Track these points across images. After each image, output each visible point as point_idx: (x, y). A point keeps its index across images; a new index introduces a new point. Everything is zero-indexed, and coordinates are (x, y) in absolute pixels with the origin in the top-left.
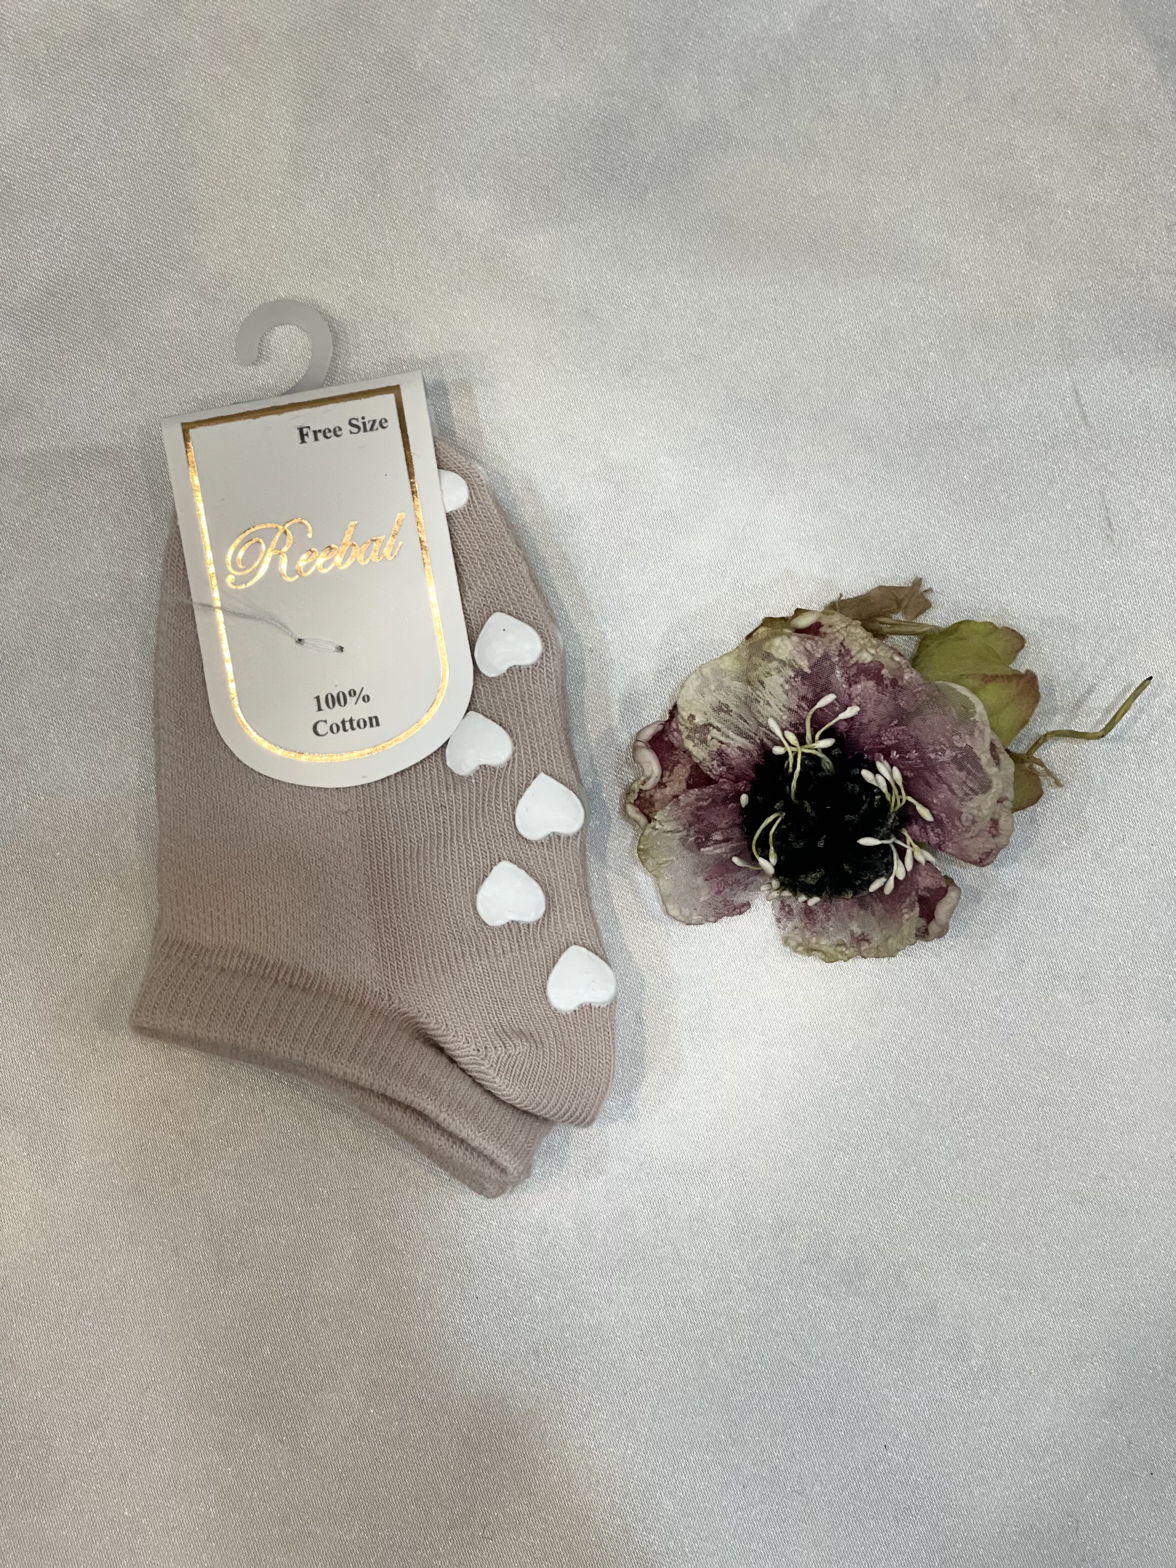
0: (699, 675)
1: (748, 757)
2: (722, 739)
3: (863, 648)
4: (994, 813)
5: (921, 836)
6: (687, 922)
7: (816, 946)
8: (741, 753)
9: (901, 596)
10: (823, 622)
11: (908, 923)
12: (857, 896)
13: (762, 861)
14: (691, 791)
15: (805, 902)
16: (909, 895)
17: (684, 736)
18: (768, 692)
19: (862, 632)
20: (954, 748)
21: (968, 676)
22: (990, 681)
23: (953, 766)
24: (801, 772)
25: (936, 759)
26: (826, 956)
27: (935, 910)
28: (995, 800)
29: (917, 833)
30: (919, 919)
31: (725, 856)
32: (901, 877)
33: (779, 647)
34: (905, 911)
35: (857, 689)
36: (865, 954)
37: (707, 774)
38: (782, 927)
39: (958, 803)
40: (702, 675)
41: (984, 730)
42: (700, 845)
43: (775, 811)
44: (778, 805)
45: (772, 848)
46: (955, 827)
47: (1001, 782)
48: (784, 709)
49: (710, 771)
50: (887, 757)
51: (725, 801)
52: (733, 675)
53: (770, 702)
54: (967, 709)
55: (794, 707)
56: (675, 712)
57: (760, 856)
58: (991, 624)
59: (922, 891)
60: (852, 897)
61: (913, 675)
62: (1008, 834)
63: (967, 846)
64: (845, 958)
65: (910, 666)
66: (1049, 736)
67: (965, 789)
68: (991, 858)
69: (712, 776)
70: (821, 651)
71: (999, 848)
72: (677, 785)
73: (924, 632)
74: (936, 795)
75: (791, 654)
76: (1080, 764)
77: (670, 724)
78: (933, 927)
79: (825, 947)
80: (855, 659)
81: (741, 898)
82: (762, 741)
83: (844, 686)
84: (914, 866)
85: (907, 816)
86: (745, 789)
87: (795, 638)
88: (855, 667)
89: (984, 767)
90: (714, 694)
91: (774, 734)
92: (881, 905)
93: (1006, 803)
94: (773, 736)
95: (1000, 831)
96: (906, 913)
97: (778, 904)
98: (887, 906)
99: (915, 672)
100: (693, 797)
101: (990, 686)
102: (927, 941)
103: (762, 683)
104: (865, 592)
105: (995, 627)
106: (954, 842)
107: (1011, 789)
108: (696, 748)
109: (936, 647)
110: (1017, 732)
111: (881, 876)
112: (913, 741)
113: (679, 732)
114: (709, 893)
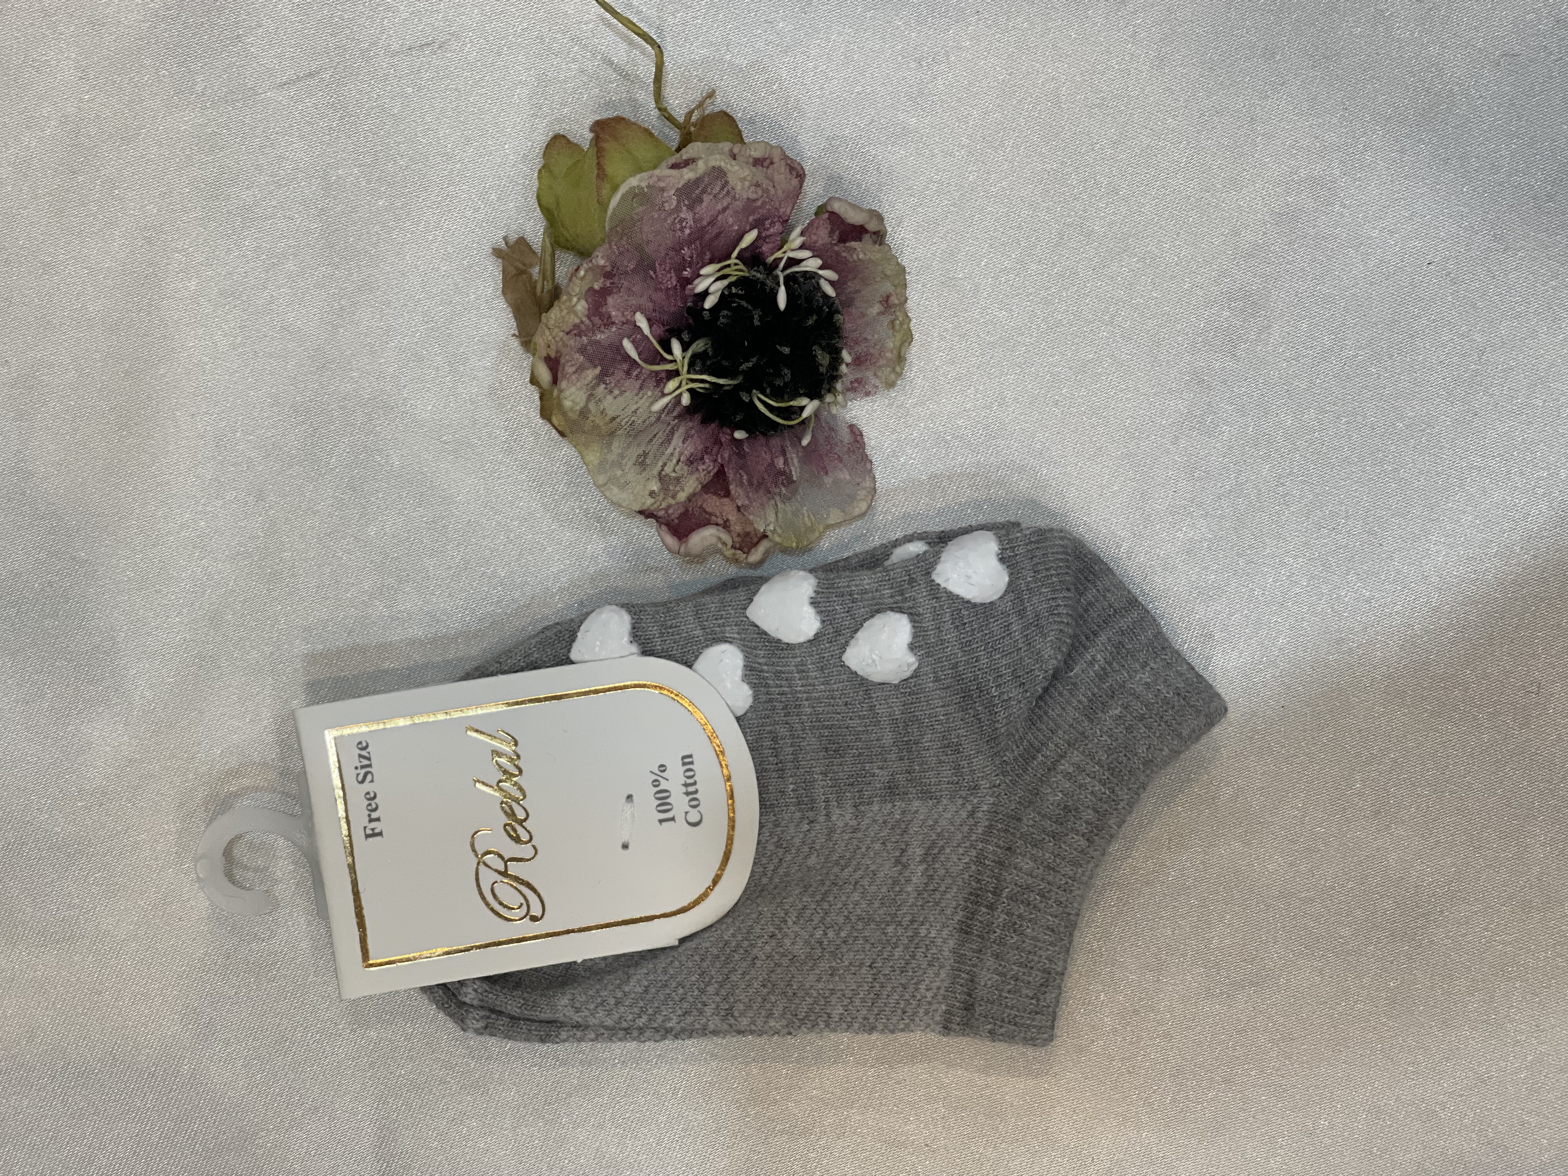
0: (606, 487)
1: (693, 432)
2: (674, 461)
3: (572, 310)
4: (747, 163)
5: (774, 242)
6: (873, 493)
7: (895, 352)
8: (690, 439)
9: (512, 271)
10: (544, 354)
11: (869, 254)
12: (841, 309)
13: (805, 414)
14: (733, 492)
15: (847, 365)
16: (838, 254)
17: (672, 502)
18: (623, 412)
19: (554, 312)
20: (677, 209)
21: (599, 195)
22: (604, 170)
23: (698, 209)
24: (710, 374)
25: (691, 228)
26: (905, 341)
27: (852, 225)
28: (734, 163)
29: (771, 246)
30: (863, 242)
31: (800, 454)
32: (819, 262)
33: (573, 401)
34: (855, 257)
35: (617, 316)
36: (903, 298)
37: (714, 476)
38: (875, 390)
39: (737, 203)
40: (605, 484)
41: (658, 176)
42: (790, 481)
43: (751, 401)
44: (745, 398)
45: (791, 403)
46: (764, 204)
47: (713, 157)
48: (641, 395)
49: (709, 472)
50: (689, 281)
51: (741, 455)
52: (606, 451)
53: (633, 409)
54: (635, 195)
55: (639, 382)
56: (646, 513)
57: (800, 415)
58: (540, 171)
59: (833, 240)
60: (842, 315)
61: (600, 255)
62: (769, 147)
63: (784, 192)
64: (907, 321)
65: (590, 259)
66: (660, 106)
67: (721, 196)
68: (796, 165)
69: (715, 470)
70: (577, 356)
71: (785, 157)
72: (725, 508)
73: (551, 244)
74: (729, 227)
75: (580, 389)
76: (689, 71)
77: (661, 518)
78: (872, 226)
79: (896, 343)
80: (584, 319)
81: (845, 435)
82: (675, 417)
83: (614, 329)
84: (806, 249)
85: (752, 258)
86: (729, 435)
87: (564, 384)
88: (592, 318)
89: (698, 176)
90: (627, 471)
91: (667, 405)
92: (849, 284)
93: (736, 151)
94: (670, 405)
95: (767, 156)
96: (858, 255)
97: (851, 395)
98: (850, 277)
99: (597, 253)
100: (739, 490)
101: (610, 170)
102: (886, 232)
103: (614, 419)
104: (509, 309)
105: (544, 167)
106: (780, 205)
107: (721, 145)
108: (686, 489)
109: (568, 230)
110: (657, 140)
111: (818, 284)
112: (671, 253)
113: (669, 506)
114: (841, 470)
